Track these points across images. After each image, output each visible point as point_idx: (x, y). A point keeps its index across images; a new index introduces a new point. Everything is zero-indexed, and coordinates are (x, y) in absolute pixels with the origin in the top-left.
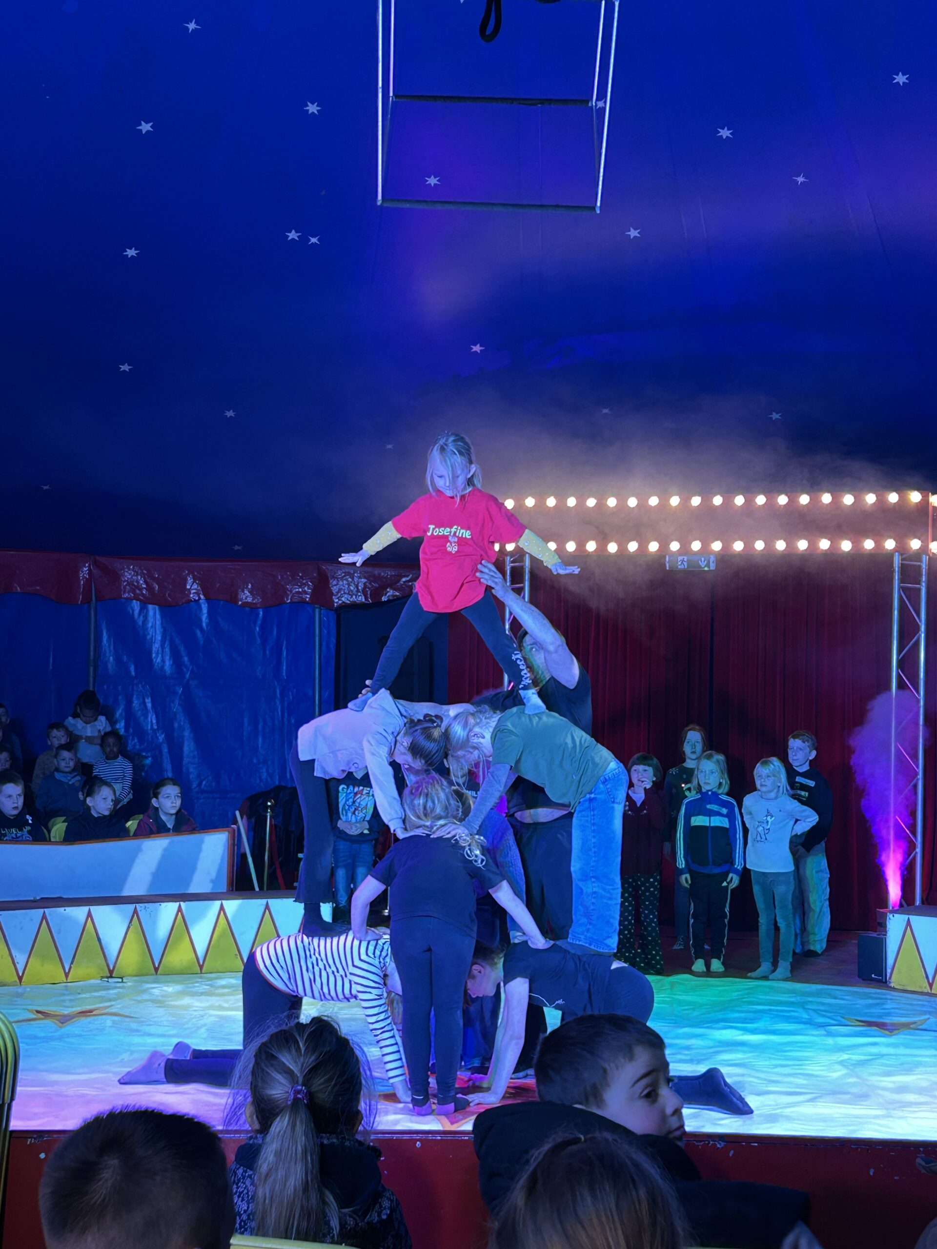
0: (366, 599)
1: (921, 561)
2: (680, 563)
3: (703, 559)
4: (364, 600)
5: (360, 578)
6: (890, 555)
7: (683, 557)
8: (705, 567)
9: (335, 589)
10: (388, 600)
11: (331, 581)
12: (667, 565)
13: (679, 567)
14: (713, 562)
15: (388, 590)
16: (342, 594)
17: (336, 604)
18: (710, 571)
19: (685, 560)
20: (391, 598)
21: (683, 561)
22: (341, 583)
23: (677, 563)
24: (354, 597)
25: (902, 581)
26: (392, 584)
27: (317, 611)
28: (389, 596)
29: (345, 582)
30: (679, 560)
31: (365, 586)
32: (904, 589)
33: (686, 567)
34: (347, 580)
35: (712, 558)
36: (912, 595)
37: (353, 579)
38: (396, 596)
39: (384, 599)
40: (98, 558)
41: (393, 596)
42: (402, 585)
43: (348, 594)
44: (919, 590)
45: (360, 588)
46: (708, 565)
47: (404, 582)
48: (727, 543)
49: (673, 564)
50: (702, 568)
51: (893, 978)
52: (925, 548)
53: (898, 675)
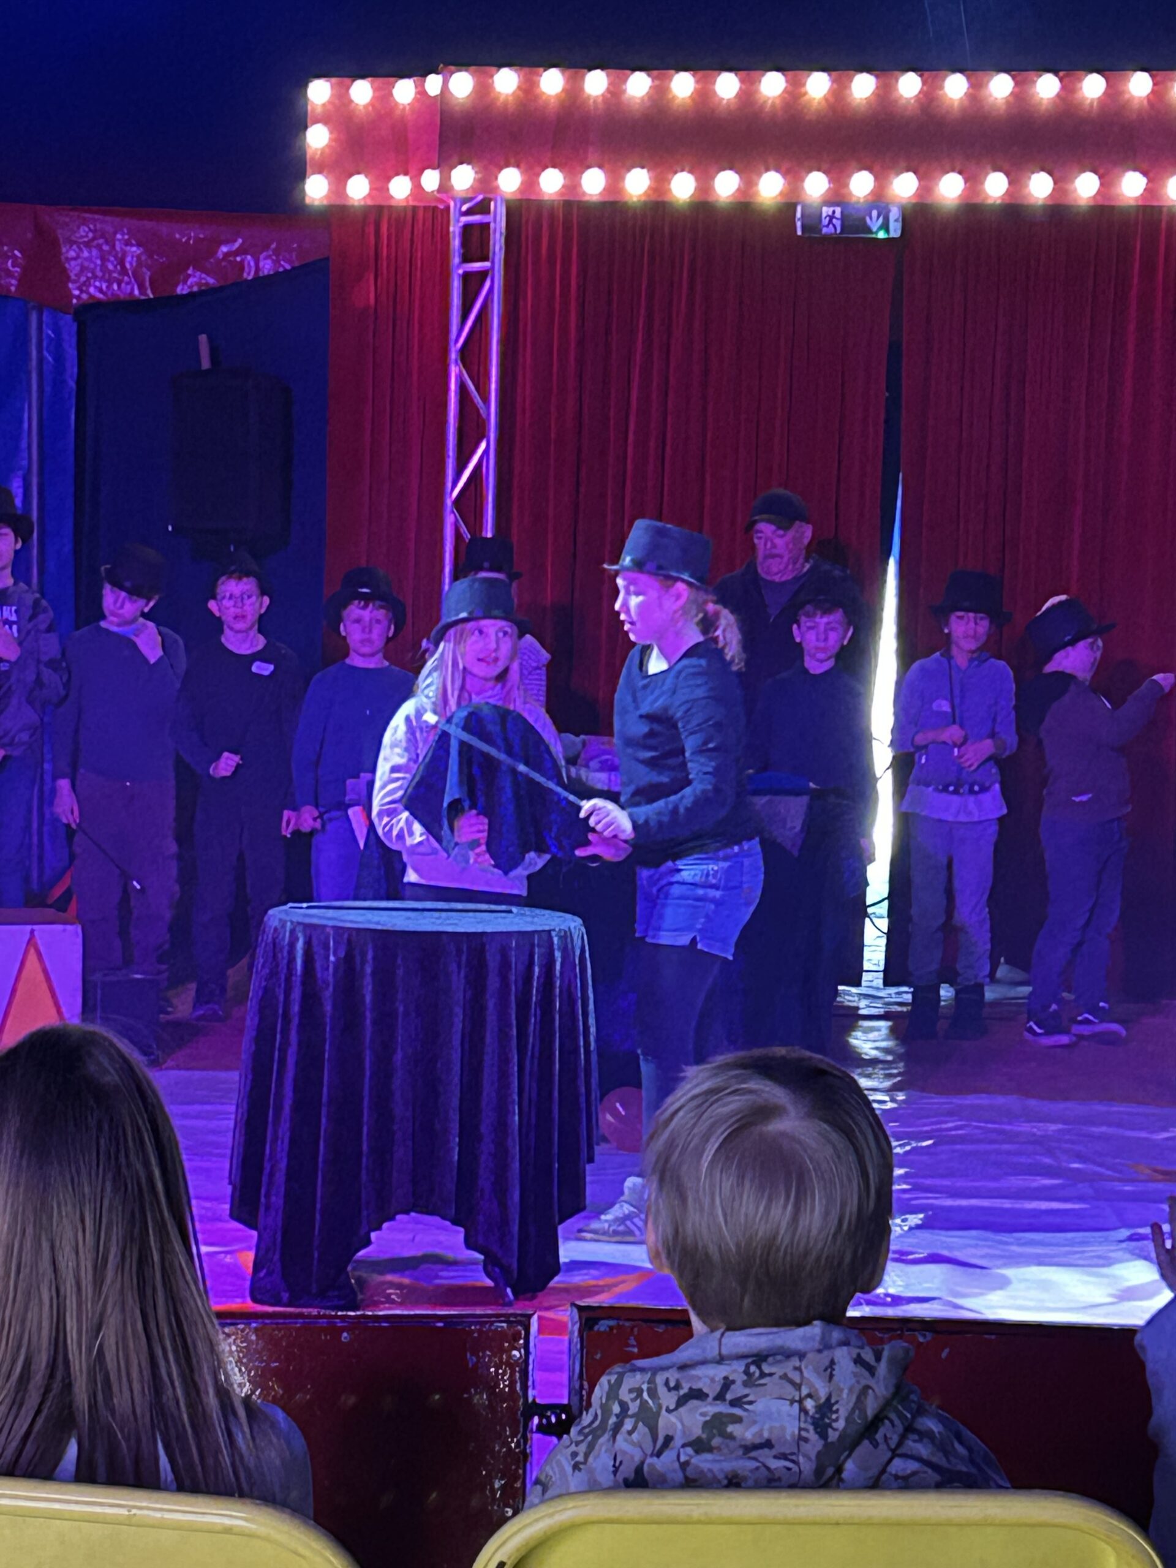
0: (141, 287)
2: (826, 222)
3: (875, 213)
4: (136, 292)
5: (127, 243)
7: (831, 209)
8: (880, 228)
9: (73, 268)
10: (191, 295)
11: (64, 250)
12: (799, 224)
13: (825, 230)
14: (896, 220)
15: (190, 272)
16: (88, 279)
17: (75, 301)
18: (889, 240)
19: (838, 214)
20: (195, 289)
21: (832, 217)
22: (86, 254)
23: (821, 221)
24: (115, 287)
26: (199, 257)
27: (34, 317)
28: (191, 287)
29: (95, 252)
30: (824, 215)
31: (140, 263)
33: (838, 231)
34: (99, 247)
35: (894, 214)
37: (113, 246)
38: (207, 284)
39: (179, 290)
41: (199, 284)
42: (219, 261)
43: (102, 279)
45: (128, 266)
46: (885, 226)
47: (226, 255)
48: (927, 179)
49: (812, 224)
50: (870, 231)
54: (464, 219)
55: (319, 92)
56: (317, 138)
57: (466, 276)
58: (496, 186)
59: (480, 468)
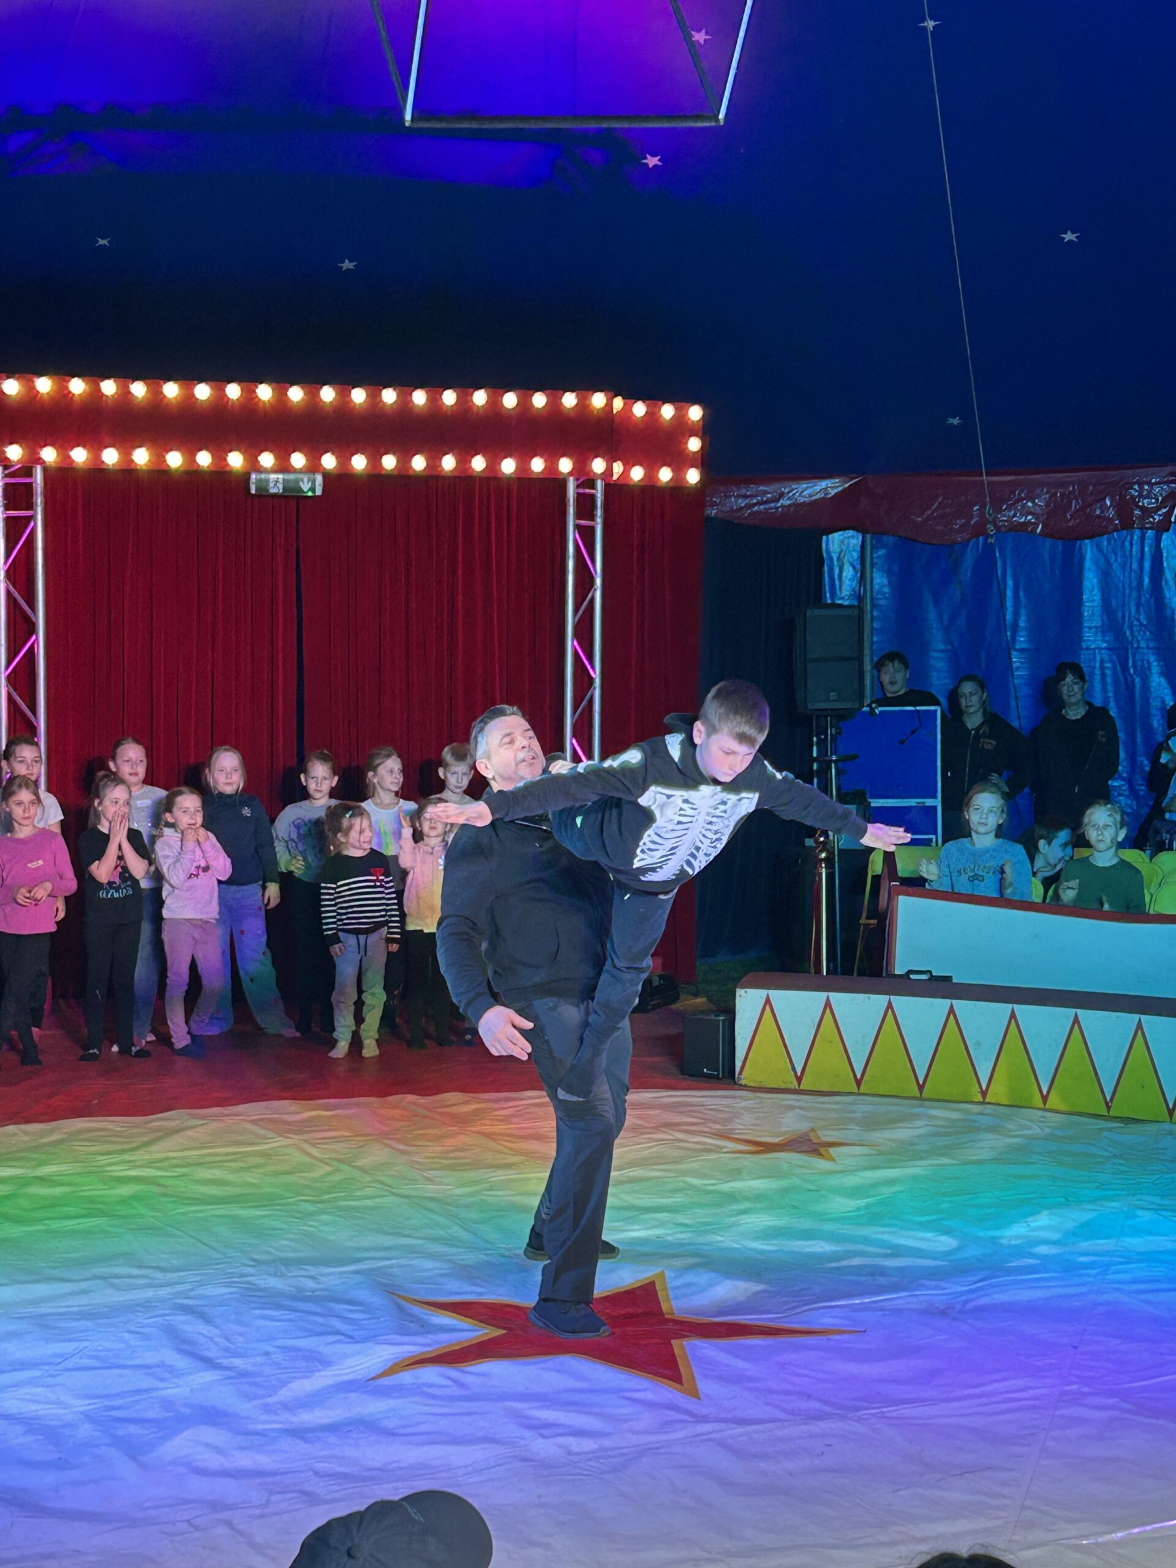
1: (593, 487)
2: (272, 485)
3: (306, 480)
6: (564, 480)
7: (278, 476)
8: (309, 490)
12: (253, 486)
14: (321, 485)
19: (281, 481)
21: (277, 482)
23: (269, 484)
25: (579, 515)
30: (272, 480)
32: (578, 527)
33: (281, 491)
35: (319, 479)
36: (587, 535)
44: (592, 530)
46: (313, 489)
48: (344, 459)
49: (262, 487)
50: (303, 492)
51: (745, 1074)
52: (609, 471)
53: (574, 647)
54: (8, 480)
57: (7, 519)
58: (39, 461)
59: (31, 655)
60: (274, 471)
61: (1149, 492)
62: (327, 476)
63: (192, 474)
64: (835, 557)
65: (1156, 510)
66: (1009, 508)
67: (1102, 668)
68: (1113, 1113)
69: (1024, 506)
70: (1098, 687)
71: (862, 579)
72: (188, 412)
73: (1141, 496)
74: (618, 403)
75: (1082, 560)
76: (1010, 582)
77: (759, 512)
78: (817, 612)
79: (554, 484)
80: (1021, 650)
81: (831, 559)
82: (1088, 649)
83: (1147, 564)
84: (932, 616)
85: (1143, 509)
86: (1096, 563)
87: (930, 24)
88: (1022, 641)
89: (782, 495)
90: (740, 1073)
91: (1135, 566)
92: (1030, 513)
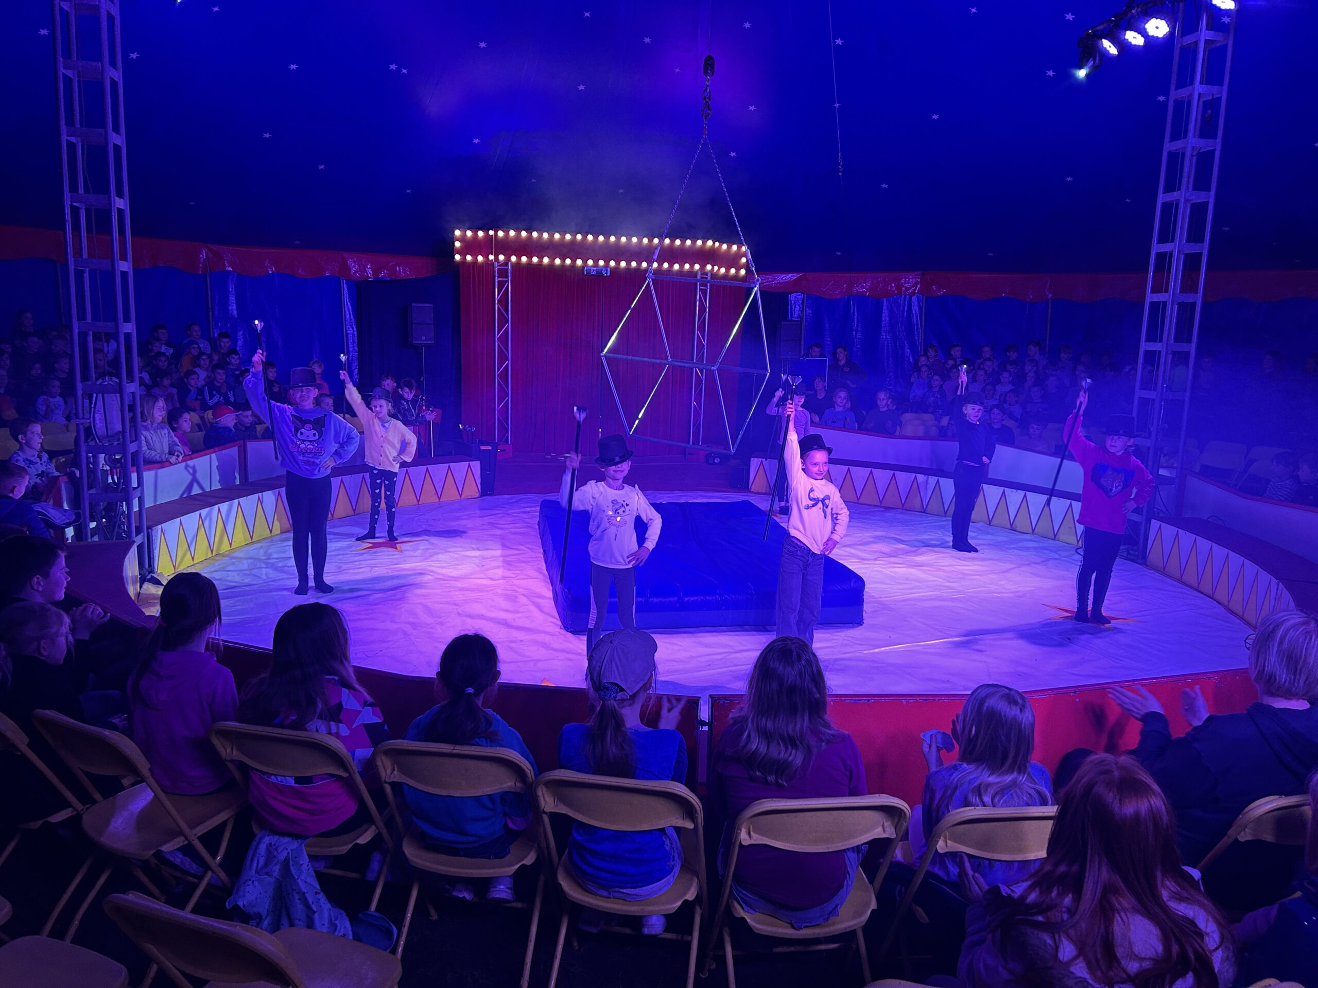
0: (371, 276)
1: (707, 275)
3: (604, 270)
6: (697, 272)
9: (352, 269)
11: (348, 263)
12: (586, 272)
13: (593, 273)
14: (609, 272)
17: (353, 278)
18: (607, 276)
21: (594, 270)
22: (353, 265)
23: (591, 271)
25: (701, 286)
27: (341, 281)
32: (700, 289)
33: (596, 273)
34: (359, 263)
35: (609, 269)
36: (704, 292)
39: (380, 275)
40: (209, 245)
42: (390, 267)
44: (706, 290)
46: (606, 273)
48: (618, 263)
49: (589, 271)
51: (753, 488)
52: (713, 268)
53: (698, 334)
54: (499, 267)
55: (457, 233)
56: (457, 244)
57: (499, 282)
58: (510, 260)
59: (507, 330)
60: (593, 266)
61: (909, 281)
62: (611, 269)
63: (563, 265)
64: (793, 302)
65: (911, 288)
66: (857, 286)
67: (888, 346)
68: (882, 505)
69: (863, 285)
70: (886, 352)
71: (802, 311)
72: (562, 243)
73: (905, 283)
74: (717, 244)
75: (883, 306)
76: (856, 314)
77: (766, 285)
78: (785, 323)
79: (691, 273)
80: (858, 338)
81: (791, 303)
82: (883, 338)
83: (906, 308)
84: (827, 325)
85: (906, 287)
86: (888, 307)
87: (837, 105)
88: (859, 335)
89: (775, 279)
90: (751, 486)
91: (901, 308)
92: (863, 287)
